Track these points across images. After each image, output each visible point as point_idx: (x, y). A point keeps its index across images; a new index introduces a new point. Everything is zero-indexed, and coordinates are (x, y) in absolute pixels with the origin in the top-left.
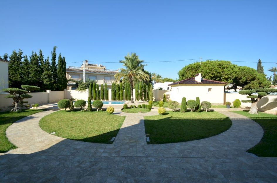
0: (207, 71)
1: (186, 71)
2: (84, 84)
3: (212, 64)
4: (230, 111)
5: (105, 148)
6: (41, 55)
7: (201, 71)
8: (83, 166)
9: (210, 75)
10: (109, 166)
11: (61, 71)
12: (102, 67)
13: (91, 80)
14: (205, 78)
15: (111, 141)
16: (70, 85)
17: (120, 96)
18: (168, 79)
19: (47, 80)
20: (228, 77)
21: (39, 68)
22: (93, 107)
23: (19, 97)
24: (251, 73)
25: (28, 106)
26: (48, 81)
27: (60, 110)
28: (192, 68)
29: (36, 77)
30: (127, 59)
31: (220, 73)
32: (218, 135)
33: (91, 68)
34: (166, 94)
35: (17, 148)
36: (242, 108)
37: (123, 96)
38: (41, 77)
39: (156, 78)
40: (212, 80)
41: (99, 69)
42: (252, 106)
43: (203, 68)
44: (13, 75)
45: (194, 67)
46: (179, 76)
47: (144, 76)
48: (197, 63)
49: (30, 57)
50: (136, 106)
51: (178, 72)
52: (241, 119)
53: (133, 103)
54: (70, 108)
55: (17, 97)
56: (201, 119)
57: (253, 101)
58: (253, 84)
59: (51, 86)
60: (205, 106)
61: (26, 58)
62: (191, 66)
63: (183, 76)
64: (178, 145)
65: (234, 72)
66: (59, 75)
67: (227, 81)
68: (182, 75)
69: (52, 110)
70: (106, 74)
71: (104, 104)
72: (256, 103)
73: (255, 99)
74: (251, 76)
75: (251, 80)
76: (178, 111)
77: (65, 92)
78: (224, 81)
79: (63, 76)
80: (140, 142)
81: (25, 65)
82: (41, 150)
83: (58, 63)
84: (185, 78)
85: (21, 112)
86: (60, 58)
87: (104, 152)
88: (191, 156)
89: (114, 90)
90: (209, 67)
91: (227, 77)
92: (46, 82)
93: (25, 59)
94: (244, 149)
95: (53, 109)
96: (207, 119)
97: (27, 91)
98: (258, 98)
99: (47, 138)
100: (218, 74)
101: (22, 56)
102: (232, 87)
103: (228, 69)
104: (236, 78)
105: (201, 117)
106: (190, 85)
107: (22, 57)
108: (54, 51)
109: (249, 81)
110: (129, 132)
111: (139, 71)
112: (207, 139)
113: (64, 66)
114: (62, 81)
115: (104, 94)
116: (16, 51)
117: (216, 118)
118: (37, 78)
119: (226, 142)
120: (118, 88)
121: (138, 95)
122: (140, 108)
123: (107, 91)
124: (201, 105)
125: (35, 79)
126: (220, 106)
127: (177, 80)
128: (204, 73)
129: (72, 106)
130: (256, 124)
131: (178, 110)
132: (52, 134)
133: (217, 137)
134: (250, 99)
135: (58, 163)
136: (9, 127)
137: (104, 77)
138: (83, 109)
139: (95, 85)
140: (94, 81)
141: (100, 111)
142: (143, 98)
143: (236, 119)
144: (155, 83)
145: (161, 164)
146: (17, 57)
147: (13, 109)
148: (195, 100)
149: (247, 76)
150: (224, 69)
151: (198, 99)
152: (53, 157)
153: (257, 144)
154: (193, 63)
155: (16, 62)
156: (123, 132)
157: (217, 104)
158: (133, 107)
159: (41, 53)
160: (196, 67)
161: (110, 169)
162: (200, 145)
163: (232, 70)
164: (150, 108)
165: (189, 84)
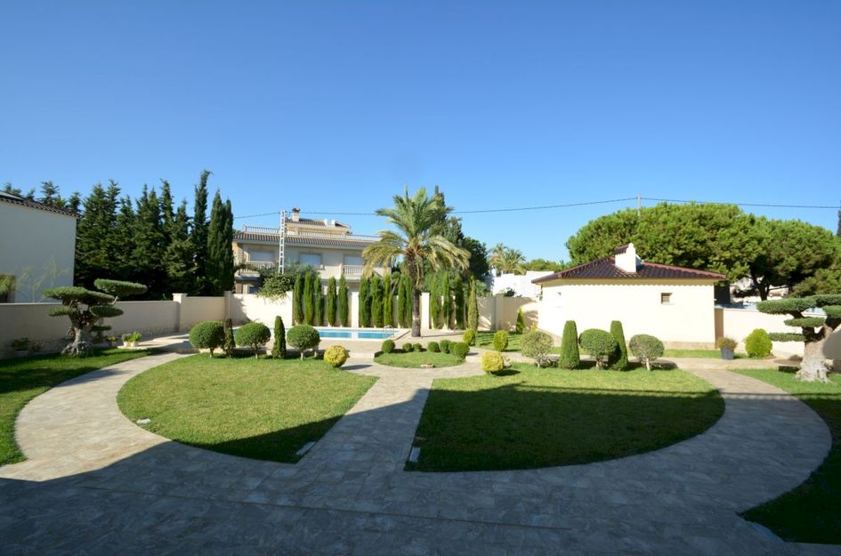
0: (661, 237)
1: (592, 237)
2: (280, 278)
3: (677, 214)
4: (731, 370)
5: (268, 478)
6: (168, 196)
7: (640, 238)
8: (164, 529)
9: (670, 248)
10: (239, 537)
11: (220, 240)
12: (338, 228)
13: (305, 265)
14: (653, 260)
15: (298, 453)
16: (245, 280)
17: (385, 312)
18: (543, 262)
19: (178, 265)
20: (734, 256)
21: (160, 232)
22: (289, 347)
23: (87, 313)
24: (815, 242)
25: (114, 338)
26: (182, 269)
27: (198, 352)
28: (609, 227)
29: (149, 257)
30: (402, 201)
31: (703, 243)
32: (657, 453)
33: (308, 230)
34: (525, 308)
35: (25, 459)
36: (776, 362)
37: (392, 313)
38: (161, 258)
39: (504, 261)
40: (677, 266)
41: (331, 232)
42: (806, 353)
43: (646, 226)
44: (89, 251)
45: (618, 224)
46: (571, 253)
47: (451, 253)
48: (628, 210)
49: (138, 202)
50: (424, 347)
51: (567, 240)
52: (761, 397)
53: (419, 335)
54: (223, 347)
55: (82, 313)
56: (621, 393)
57: (809, 336)
58: (825, 278)
59: (187, 283)
60: (643, 350)
61: (126, 204)
62: (607, 221)
63: (581, 252)
64: (503, 481)
65: (753, 238)
66: (212, 253)
67: (729, 268)
68: (579, 249)
69: (178, 353)
70: (349, 248)
71: (321, 338)
72: (820, 344)
73: (817, 330)
74: (814, 251)
75: (816, 266)
76: (554, 364)
77: (226, 301)
78: (718, 271)
79: (223, 255)
80: (387, 462)
81: (124, 223)
82: (84, 471)
83: (212, 218)
84: (587, 258)
85: (90, 356)
86: (218, 202)
87: (260, 489)
88: (535, 520)
89: (365, 296)
90: (665, 223)
91: (727, 255)
92: (174, 271)
93: (124, 206)
94: (734, 505)
95: (180, 350)
96: (641, 394)
97: (111, 297)
98: (826, 327)
99: (120, 436)
100: (699, 247)
101: (118, 198)
102: (750, 289)
103: (733, 230)
104: (761, 258)
105: (623, 388)
106: (597, 280)
107: (118, 203)
108: (204, 185)
109: (810, 271)
110: (365, 426)
111: (437, 237)
112: (613, 463)
113: (226, 225)
114: (218, 269)
115: (338, 307)
116: (102, 187)
117: (675, 393)
118: (152, 260)
119: (677, 477)
120: (377, 290)
121: (438, 312)
122: (436, 351)
123: (347, 300)
124: (631, 346)
125: (146, 262)
126: (702, 351)
127: (563, 267)
128: (649, 244)
129: (229, 342)
130: (812, 418)
131: (552, 363)
132: (138, 425)
133: (652, 458)
134: (799, 330)
135: (98, 515)
136: (36, 399)
137: (345, 255)
138: (261, 352)
139: (312, 280)
140: (309, 269)
141: (309, 358)
142: (456, 322)
143: (742, 397)
144: (499, 275)
145: (408, 542)
146: (105, 203)
147: (68, 347)
148: (607, 329)
149: (799, 253)
150: (718, 230)
151: (617, 326)
152: (94, 494)
153: (789, 490)
154: (616, 213)
155: (100, 217)
156: (347, 427)
157: (692, 344)
158: (412, 350)
159: (166, 190)
160: (625, 225)
161: (239, 545)
162: (582, 484)
163: (746, 232)
164: (464, 352)
165: (595, 278)
